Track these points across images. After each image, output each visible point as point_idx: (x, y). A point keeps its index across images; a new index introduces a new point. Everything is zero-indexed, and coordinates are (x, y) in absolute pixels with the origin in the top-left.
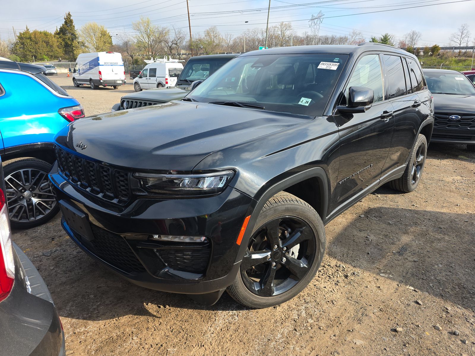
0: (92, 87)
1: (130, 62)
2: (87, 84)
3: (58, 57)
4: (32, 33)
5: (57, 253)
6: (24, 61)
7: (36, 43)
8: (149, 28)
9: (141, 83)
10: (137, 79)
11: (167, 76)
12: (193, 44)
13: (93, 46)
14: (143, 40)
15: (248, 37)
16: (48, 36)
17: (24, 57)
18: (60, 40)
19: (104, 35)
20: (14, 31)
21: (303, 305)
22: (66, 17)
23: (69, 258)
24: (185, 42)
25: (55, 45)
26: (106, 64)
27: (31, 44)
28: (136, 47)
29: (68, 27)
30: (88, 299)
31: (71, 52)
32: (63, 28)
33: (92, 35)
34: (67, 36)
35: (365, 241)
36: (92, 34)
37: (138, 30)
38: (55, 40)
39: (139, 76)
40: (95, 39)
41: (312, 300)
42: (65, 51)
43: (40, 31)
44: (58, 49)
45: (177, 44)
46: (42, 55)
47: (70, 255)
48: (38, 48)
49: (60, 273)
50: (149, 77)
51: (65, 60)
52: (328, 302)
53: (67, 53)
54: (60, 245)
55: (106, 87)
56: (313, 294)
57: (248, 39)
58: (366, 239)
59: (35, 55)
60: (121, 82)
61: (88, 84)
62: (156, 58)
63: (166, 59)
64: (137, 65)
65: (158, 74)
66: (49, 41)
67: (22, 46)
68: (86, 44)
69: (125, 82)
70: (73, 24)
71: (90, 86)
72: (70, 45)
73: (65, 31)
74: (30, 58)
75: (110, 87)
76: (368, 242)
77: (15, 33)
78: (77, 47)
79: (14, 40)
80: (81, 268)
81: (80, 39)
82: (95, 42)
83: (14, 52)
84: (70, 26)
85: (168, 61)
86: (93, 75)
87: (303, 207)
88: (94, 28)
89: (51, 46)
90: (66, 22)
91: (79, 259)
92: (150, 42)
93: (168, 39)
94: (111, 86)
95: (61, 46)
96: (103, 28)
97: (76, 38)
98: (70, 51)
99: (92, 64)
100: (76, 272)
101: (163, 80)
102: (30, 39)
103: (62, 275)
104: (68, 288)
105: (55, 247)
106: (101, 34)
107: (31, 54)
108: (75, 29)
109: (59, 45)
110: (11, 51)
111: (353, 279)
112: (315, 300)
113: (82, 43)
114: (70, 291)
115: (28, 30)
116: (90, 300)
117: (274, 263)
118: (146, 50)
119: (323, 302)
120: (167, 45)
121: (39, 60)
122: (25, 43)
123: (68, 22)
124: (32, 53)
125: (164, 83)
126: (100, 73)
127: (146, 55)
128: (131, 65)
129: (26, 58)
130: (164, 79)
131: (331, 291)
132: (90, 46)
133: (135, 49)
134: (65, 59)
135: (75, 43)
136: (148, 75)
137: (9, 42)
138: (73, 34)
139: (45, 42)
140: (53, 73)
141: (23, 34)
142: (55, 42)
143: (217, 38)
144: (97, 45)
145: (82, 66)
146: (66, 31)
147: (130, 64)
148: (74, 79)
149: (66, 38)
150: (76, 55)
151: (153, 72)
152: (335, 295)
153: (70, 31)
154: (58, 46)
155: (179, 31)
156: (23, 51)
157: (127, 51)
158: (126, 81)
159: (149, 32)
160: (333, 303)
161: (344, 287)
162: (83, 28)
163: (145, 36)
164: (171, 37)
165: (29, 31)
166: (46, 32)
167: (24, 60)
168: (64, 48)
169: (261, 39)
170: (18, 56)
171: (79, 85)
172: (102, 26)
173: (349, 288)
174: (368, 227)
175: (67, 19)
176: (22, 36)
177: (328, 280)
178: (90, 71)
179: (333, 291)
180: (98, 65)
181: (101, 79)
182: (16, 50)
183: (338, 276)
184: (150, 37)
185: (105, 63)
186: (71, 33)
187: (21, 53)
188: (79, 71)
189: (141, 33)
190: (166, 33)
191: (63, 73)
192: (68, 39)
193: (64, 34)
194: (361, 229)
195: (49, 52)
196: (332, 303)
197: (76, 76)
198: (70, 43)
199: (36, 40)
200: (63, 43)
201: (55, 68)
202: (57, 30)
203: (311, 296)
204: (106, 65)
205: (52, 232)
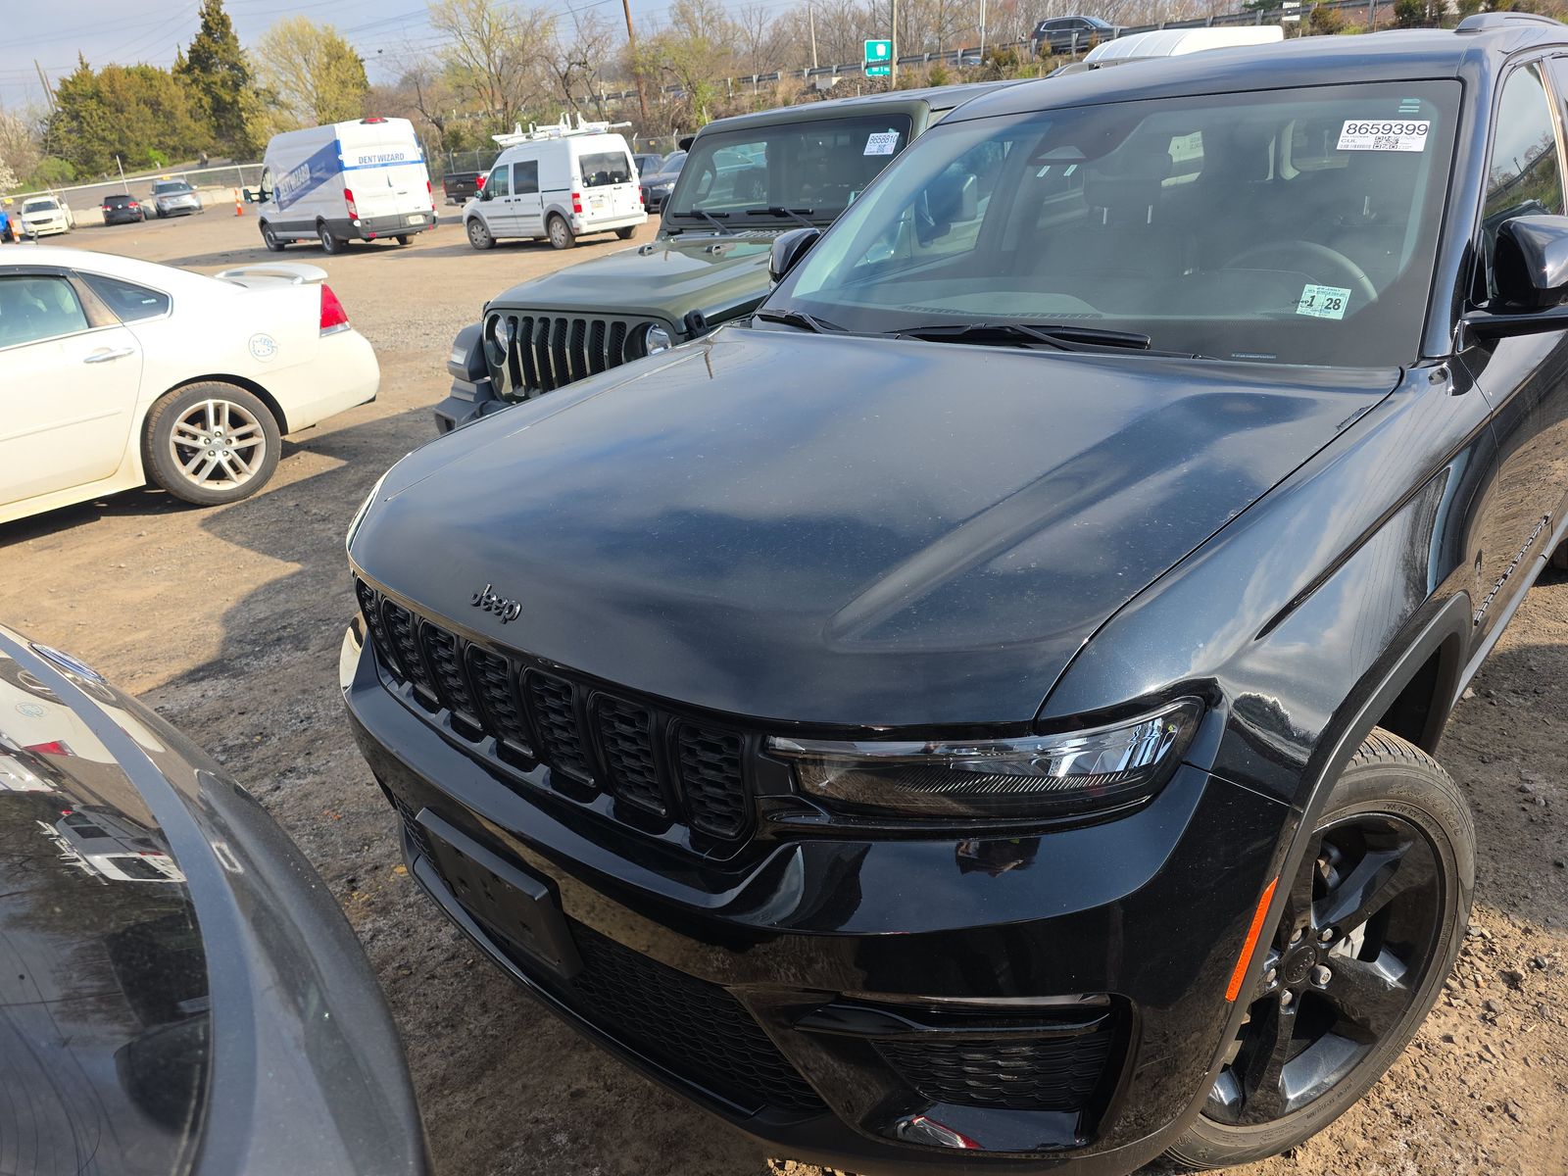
0: (329, 248)
1: (435, 141)
2: (309, 238)
3: (197, 151)
4: (101, 78)
5: (380, 943)
6: (88, 176)
7: (117, 111)
8: (486, 15)
9: (488, 218)
10: (472, 204)
11: (578, 186)
12: (641, 58)
13: (307, 98)
14: (471, 61)
15: (820, 10)
16: (155, 83)
17: (86, 163)
18: (194, 90)
19: (339, 58)
20: (40, 74)
21: (1395, 1133)
22: (205, 11)
23: (431, 963)
24: (613, 53)
25: (180, 108)
26: (365, 164)
27: (101, 114)
28: (450, 89)
29: (216, 42)
30: (550, 1152)
31: (235, 128)
32: (200, 48)
33: (297, 61)
34: (217, 73)
35: (1524, 809)
36: (299, 60)
37: (450, 28)
38: (179, 93)
39: (479, 192)
40: (308, 76)
41: (1422, 1106)
42: (218, 128)
43: (124, 67)
44: (193, 125)
45: (585, 63)
46: (141, 148)
47: (432, 948)
48: (128, 127)
49: (415, 1038)
50: (516, 193)
51: (221, 157)
52: (1490, 1109)
53: (223, 135)
54: (384, 908)
55: (373, 242)
56: (1413, 1077)
57: (822, 17)
58: (1521, 798)
59: (122, 151)
60: (421, 220)
61: (312, 239)
62: (531, 126)
63: (566, 123)
64: (460, 151)
65: (544, 180)
66: (160, 99)
67: (75, 124)
68: (282, 97)
69: (435, 218)
70: (232, 30)
71: (319, 242)
72: (229, 103)
73: (208, 58)
74: (106, 163)
75: (385, 242)
76: (1536, 812)
77: (44, 83)
78: (252, 110)
79: (47, 106)
80: (485, 1008)
81: (261, 82)
82: (310, 88)
83: (51, 146)
84: (221, 38)
85: (575, 132)
86: (324, 204)
87: (1411, 768)
88: (300, 38)
89: (170, 116)
90: (206, 26)
91: (471, 967)
92: (495, 64)
93: (554, 49)
94: (391, 237)
95: (201, 110)
96: (331, 35)
97: (245, 77)
98: (232, 127)
99: (319, 167)
100: (471, 1026)
101: (566, 201)
102: (98, 96)
103: (427, 1046)
104: (464, 1107)
105: (368, 916)
106: (329, 54)
107: (107, 150)
108: (241, 49)
109: (192, 107)
110: (40, 144)
111: (1542, 989)
112: (1433, 1107)
113: (270, 92)
114: (474, 1121)
115: (87, 67)
116: (559, 1156)
117: (1288, 993)
118: (485, 95)
119: (1470, 1115)
120: (553, 69)
121: (135, 168)
122: (83, 114)
123: (215, 26)
124: (111, 143)
125: (570, 210)
126: (348, 195)
127: (486, 113)
128: (440, 151)
129: (94, 164)
130: (568, 195)
131: (1481, 1057)
132: (297, 100)
133: (444, 98)
134: (218, 155)
135: (246, 96)
136: (511, 188)
137: (29, 114)
138: (236, 64)
139: (145, 103)
140: (189, 208)
141: (73, 83)
142: (179, 98)
143: (715, 24)
144: (320, 96)
145: (287, 176)
146: (212, 57)
147: (435, 149)
148: (263, 223)
149: (215, 83)
150: (254, 137)
151: (527, 176)
152: (1501, 1073)
153: (226, 55)
154: (191, 112)
155: (589, 16)
156: (80, 141)
157: (421, 105)
158: (436, 214)
159: (487, 33)
160: (1513, 1117)
161: (1522, 1029)
162: (267, 42)
163: (476, 46)
164: (564, 40)
165: (90, 68)
166: (146, 66)
167: (88, 173)
168: (213, 119)
169: (867, 14)
170: (67, 160)
171: (282, 243)
172: (326, 28)
173: (1546, 1036)
174: (1509, 741)
175: (209, 15)
176: (71, 89)
177: (1445, 1003)
178: (313, 191)
179: (1488, 1056)
180: (340, 167)
181: (354, 217)
182: (57, 139)
183: (1480, 978)
184: (494, 48)
185: (362, 159)
186: (227, 63)
187: (75, 148)
188: (278, 196)
189: (460, 37)
190: (544, 29)
191: (221, 204)
192: (222, 86)
193: (206, 69)
194: (1484, 753)
195: (163, 134)
196: (1506, 1116)
197: (272, 212)
198: (228, 99)
199: (118, 98)
200: (207, 101)
201: (191, 189)
202: (180, 57)
203: (1409, 1086)
204: (366, 167)
205: (341, 850)
